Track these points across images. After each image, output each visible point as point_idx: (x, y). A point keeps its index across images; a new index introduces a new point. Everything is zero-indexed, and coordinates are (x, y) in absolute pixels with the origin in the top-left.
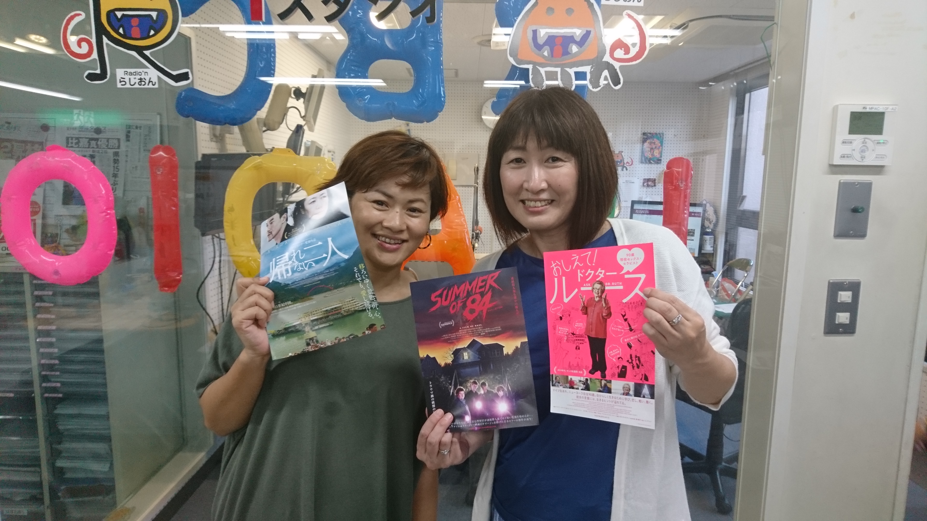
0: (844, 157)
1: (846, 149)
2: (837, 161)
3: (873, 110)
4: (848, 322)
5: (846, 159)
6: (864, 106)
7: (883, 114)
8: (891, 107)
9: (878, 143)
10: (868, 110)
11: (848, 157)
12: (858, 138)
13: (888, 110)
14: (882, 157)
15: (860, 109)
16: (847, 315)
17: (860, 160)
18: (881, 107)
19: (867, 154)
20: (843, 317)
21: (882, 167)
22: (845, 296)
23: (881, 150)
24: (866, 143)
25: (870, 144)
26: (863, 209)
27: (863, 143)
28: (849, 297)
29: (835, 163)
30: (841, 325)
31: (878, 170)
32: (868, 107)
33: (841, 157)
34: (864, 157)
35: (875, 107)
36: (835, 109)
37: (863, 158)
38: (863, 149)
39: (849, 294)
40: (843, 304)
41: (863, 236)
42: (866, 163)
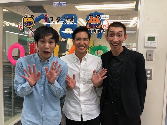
1: (147, 44)
2: (145, 46)
4: (150, 77)
7: (154, 37)
9: (154, 42)
12: (150, 42)
13: (156, 36)
14: (155, 45)
23: (154, 44)
25: (152, 43)
26: (152, 55)
31: (155, 47)
32: (151, 36)
36: (145, 36)
38: (151, 44)
39: (150, 71)
40: (148, 73)
41: (152, 60)
42: (151, 46)
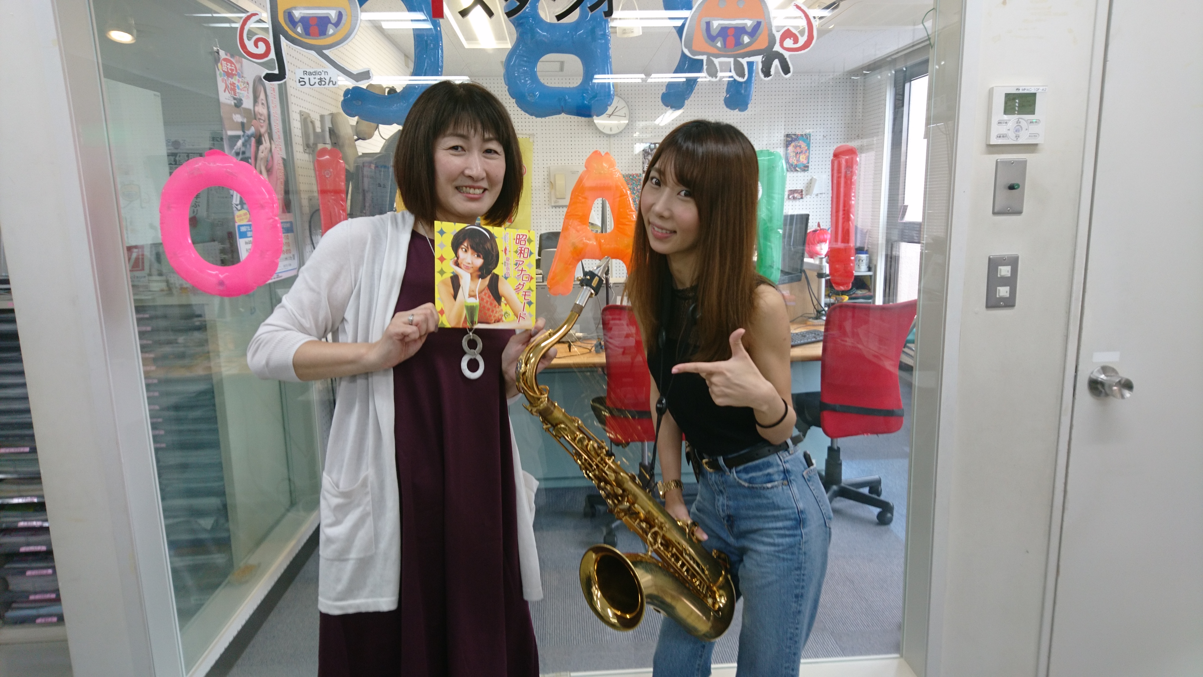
0: (1000, 137)
1: (1003, 129)
2: (994, 141)
3: (1026, 92)
4: (1008, 295)
5: (1001, 138)
6: (1017, 88)
7: (1034, 95)
8: (1041, 88)
9: (1031, 122)
10: (1021, 91)
11: (1003, 136)
12: (1012, 119)
13: (1039, 91)
14: (1035, 135)
15: (1014, 91)
16: (1007, 289)
17: (1015, 139)
18: (1033, 88)
19: (1021, 133)
20: (1003, 291)
21: (1036, 145)
22: (1005, 271)
23: (1033, 129)
24: (1020, 122)
25: (1024, 124)
26: (1018, 185)
27: (1017, 123)
28: (1008, 271)
29: (992, 143)
30: (1002, 299)
31: (1031, 148)
32: (1021, 88)
33: (997, 137)
34: (1019, 136)
35: (1027, 88)
36: (991, 92)
37: (1017, 137)
38: (1018, 129)
39: (1009, 268)
40: (1003, 278)
41: (1020, 213)
42: (1020, 141)
